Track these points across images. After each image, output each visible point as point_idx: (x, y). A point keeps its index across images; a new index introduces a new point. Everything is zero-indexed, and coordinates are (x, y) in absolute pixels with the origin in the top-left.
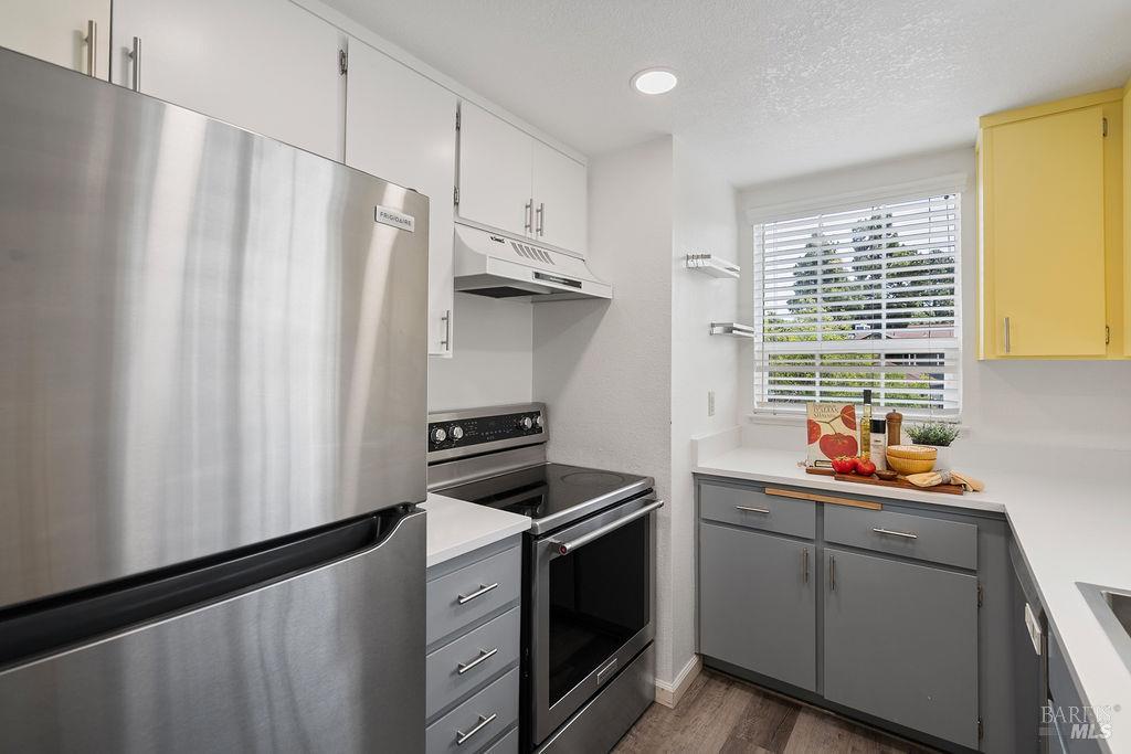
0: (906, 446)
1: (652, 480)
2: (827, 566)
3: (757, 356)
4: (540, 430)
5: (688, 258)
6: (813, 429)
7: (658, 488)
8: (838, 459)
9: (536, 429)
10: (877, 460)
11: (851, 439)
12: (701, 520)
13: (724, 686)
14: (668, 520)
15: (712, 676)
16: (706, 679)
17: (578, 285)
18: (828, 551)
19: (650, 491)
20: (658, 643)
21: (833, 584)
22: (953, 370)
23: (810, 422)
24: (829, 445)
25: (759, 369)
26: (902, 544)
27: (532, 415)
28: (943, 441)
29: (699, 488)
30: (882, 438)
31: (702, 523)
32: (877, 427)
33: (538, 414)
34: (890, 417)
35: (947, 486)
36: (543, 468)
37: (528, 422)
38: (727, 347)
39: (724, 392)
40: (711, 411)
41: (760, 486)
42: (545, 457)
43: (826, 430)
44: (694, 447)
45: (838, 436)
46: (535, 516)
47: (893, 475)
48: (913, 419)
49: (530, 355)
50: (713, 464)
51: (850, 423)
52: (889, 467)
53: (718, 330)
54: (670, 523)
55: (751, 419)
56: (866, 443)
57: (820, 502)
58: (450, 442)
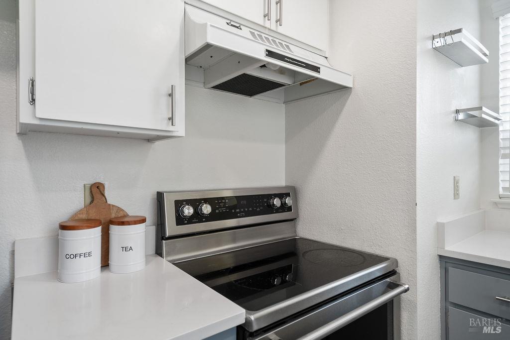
1: (396, 262)
4: (289, 209)
5: (434, 38)
7: (402, 270)
9: (285, 208)
12: (448, 304)
14: (413, 306)
17: (316, 69)
19: (393, 273)
27: (281, 196)
29: (446, 272)
31: (451, 308)
33: (288, 195)
36: (294, 242)
37: (277, 202)
38: (470, 135)
39: (468, 177)
40: (456, 195)
42: (295, 232)
44: (440, 230)
46: (250, 308)
49: (283, 147)
50: (458, 248)
53: (461, 116)
54: (415, 307)
55: (496, 203)
58: (198, 217)
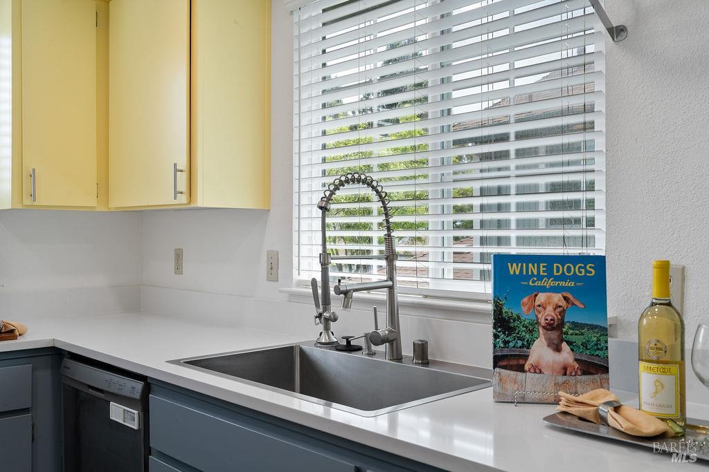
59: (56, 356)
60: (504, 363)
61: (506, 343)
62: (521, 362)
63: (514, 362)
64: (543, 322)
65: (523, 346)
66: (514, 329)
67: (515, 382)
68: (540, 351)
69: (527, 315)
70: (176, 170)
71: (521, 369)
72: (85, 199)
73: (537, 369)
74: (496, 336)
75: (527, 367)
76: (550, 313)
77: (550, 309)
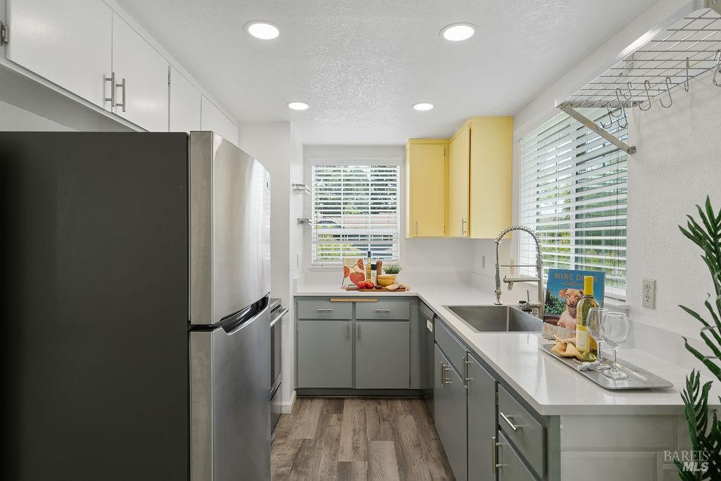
0: (383, 274)
1: (280, 301)
2: (357, 329)
3: (314, 236)
5: (294, 185)
6: (346, 270)
8: (360, 283)
10: (373, 281)
11: (362, 274)
12: (298, 319)
13: (309, 401)
15: (303, 398)
16: (300, 400)
18: (357, 323)
19: (279, 306)
20: (283, 384)
21: (359, 338)
22: (396, 242)
23: (345, 267)
24: (354, 277)
25: (314, 243)
26: (385, 314)
28: (396, 272)
29: (297, 304)
30: (375, 272)
31: (298, 321)
32: (374, 267)
34: (378, 263)
35: (399, 289)
41: (328, 298)
43: (352, 271)
44: (295, 283)
45: (357, 273)
47: (380, 286)
48: (386, 264)
50: (303, 291)
51: (361, 267)
52: (378, 283)
55: (310, 269)
56: (369, 275)
57: (354, 302)
59: (417, 300)
60: (548, 320)
61: (550, 311)
62: (556, 321)
63: (552, 320)
64: (568, 303)
65: (557, 313)
66: (554, 305)
67: (552, 329)
68: (565, 317)
69: (561, 299)
70: (463, 222)
71: (555, 324)
72: (440, 233)
73: (563, 325)
74: (546, 307)
75: (558, 324)
76: (572, 299)
77: (573, 296)
